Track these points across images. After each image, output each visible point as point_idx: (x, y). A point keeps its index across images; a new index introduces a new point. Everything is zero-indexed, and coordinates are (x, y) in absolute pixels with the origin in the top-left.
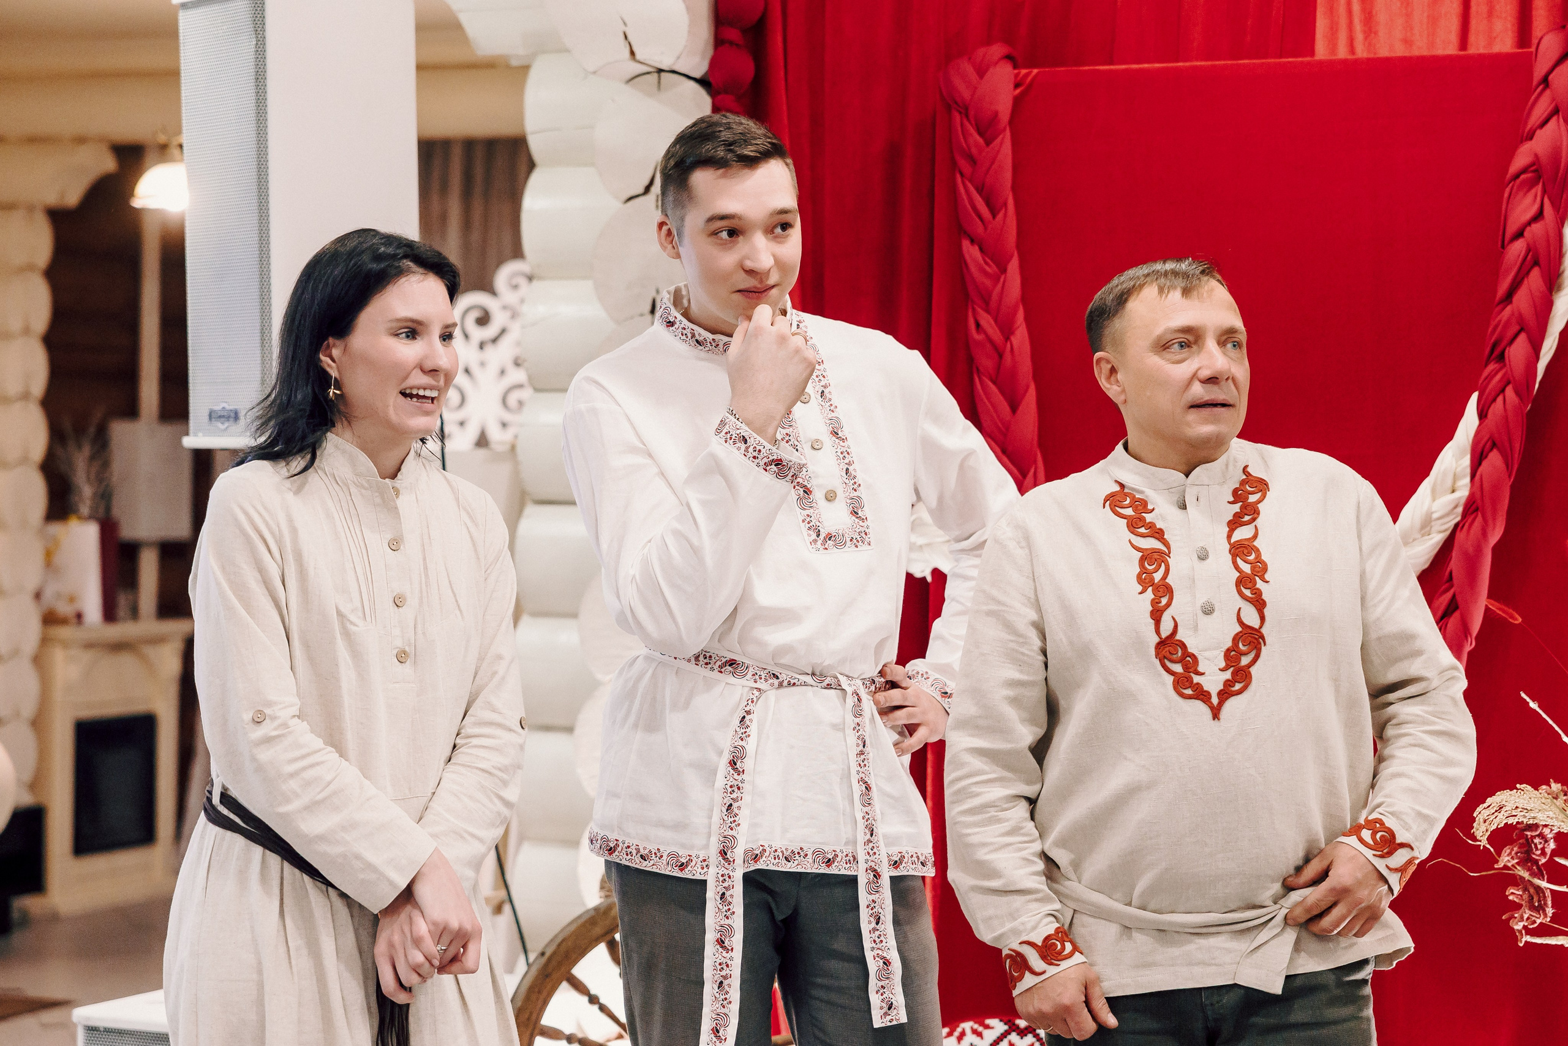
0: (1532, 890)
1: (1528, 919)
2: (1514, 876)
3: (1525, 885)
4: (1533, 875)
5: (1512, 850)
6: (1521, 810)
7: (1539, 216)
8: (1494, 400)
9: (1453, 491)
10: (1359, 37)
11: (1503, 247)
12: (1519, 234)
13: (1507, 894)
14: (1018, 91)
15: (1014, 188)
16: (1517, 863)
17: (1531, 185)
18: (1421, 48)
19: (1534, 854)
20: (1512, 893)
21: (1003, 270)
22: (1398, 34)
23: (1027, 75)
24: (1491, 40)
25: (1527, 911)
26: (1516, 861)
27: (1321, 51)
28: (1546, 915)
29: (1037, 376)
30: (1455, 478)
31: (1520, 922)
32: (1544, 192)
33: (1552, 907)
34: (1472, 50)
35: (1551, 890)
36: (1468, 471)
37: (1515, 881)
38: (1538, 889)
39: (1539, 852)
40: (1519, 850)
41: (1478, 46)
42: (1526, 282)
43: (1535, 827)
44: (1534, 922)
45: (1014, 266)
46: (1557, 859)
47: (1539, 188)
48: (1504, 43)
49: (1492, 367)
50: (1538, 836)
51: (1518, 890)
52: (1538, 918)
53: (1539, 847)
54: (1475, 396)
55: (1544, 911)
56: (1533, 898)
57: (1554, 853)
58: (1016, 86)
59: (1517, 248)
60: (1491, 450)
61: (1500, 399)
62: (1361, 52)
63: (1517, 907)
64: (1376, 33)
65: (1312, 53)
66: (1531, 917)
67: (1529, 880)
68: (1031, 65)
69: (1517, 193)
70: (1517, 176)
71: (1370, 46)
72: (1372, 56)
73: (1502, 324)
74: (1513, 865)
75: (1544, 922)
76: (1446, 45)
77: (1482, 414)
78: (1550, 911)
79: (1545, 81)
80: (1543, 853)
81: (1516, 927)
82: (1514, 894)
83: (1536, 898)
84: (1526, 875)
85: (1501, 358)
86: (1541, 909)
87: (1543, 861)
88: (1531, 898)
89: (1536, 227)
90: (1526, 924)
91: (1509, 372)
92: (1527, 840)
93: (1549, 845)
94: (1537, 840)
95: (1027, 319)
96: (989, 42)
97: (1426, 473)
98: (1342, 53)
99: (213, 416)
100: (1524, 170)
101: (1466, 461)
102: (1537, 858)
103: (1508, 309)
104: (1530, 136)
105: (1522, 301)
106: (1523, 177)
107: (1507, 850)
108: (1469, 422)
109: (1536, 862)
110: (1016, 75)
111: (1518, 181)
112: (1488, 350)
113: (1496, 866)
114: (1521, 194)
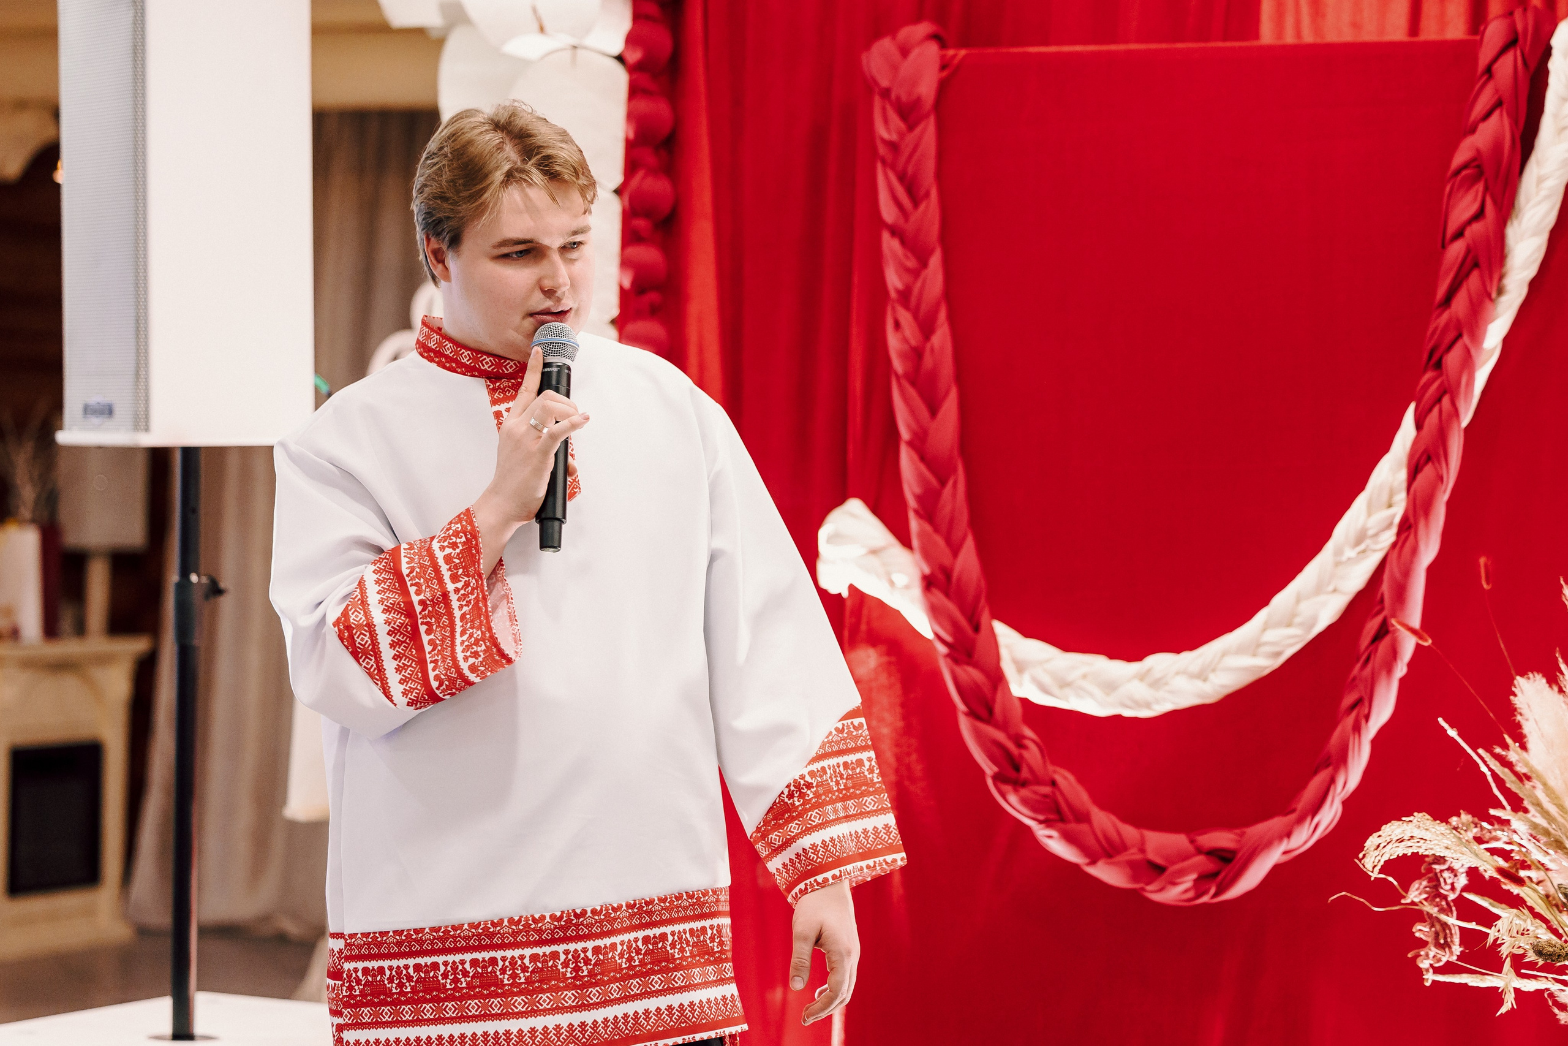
0: (1438, 927)
1: (1434, 956)
2: (1421, 912)
3: (1432, 920)
4: (1442, 910)
5: (1421, 884)
6: (1419, 840)
7: (1479, 215)
8: (1430, 410)
9: (1390, 506)
10: (1306, 20)
11: (1444, 247)
12: (1459, 234)
13: (1414, 930)
14: (945, 74)
15: (939, 175)
16: (1426, 899)
17: (1470, 183)
18: (1369, 35)
19: (1442, 888)
20: (1420, 930)
21: (924, 264)
22: (1346, 17)
23: (955, 56)
24: (1443, 25)
25: (1433, 948)
26: (1425, 896)
27: (1267, 35)
28: (1451, 953)
29: (959, 378)
30: (1392, 494)
31: (1425, 959)
32: (1486, 189)
33: (1460, 945)
34: (1423, 37)
35: (1460, 928)
36: (1404, 485)
37: (1421, 916)
38: (1445, 926)
39: (1448, 887)
40: (1428, 885)
41: (1430, 32)
42: (1465, 285)
43: (1440, 860)
44: (1439, 960)
45: (935, 261)
46: (1466, 895)
47: (1480, 187)
48: (1456, 30)
49: (1429, 375)
50: (1448, 869)
51: (1425, 926)
52: (1444, 956)
53: (1449, 881)
54: (1412, 406)
55: (1450, 948)
56: (1438, 935)
57: (1465, 889)
58: (943, 67)
59: (1457, 249)
60: (1426, 463)
61: (1436, 410)
62: (1308, 37)
63: (1423, 944)
64: (1324, 16)
65: (1256, 35)
66: (1438, 955)
67: (1436, 917)
68: (959, 46)
69: (1458, 190)
70: (1458, 171)
71: (1317, 29)
72: (1319, 41)
73: (1438, 332)
74: (1421, 902)
75: (1450, 960)
76: (1396, 31)
77: (1419, 424)
78: (1457, 949)
79: (1489, 71)
80: (1453, 889)
81: (1421, 965)
82: (1421, 931)
83: (1441, 935)
84: (1434, 911)
85: (1439, 365)
86: (1446, 946)
87: (1452, 896)
88: (1437, 934)
89: (1477, 227)
90: (1432, 962)
91: (1446, 383)
92: (1436, 874)
93: (1458, 880)
94: (1446, 874)
95: (950, 318)
96: (917, 20)
97: (1361, 487)
98: (1289, 39)
99: (88, 410)
100: (1465, 166)
101: (1403, 475)
102: (1445, 893)
103: (1445, 316)
104: (1473, 130)
105: (1460, 305)
106: (1464, 173)
107: (1415, 885)
108: (1406, 434)
109: (1445, 897)
110: (943, 57)
111: (1459, 178)
112: (1425, 356)
113: (1403, 901)
114: (1462, 191)
